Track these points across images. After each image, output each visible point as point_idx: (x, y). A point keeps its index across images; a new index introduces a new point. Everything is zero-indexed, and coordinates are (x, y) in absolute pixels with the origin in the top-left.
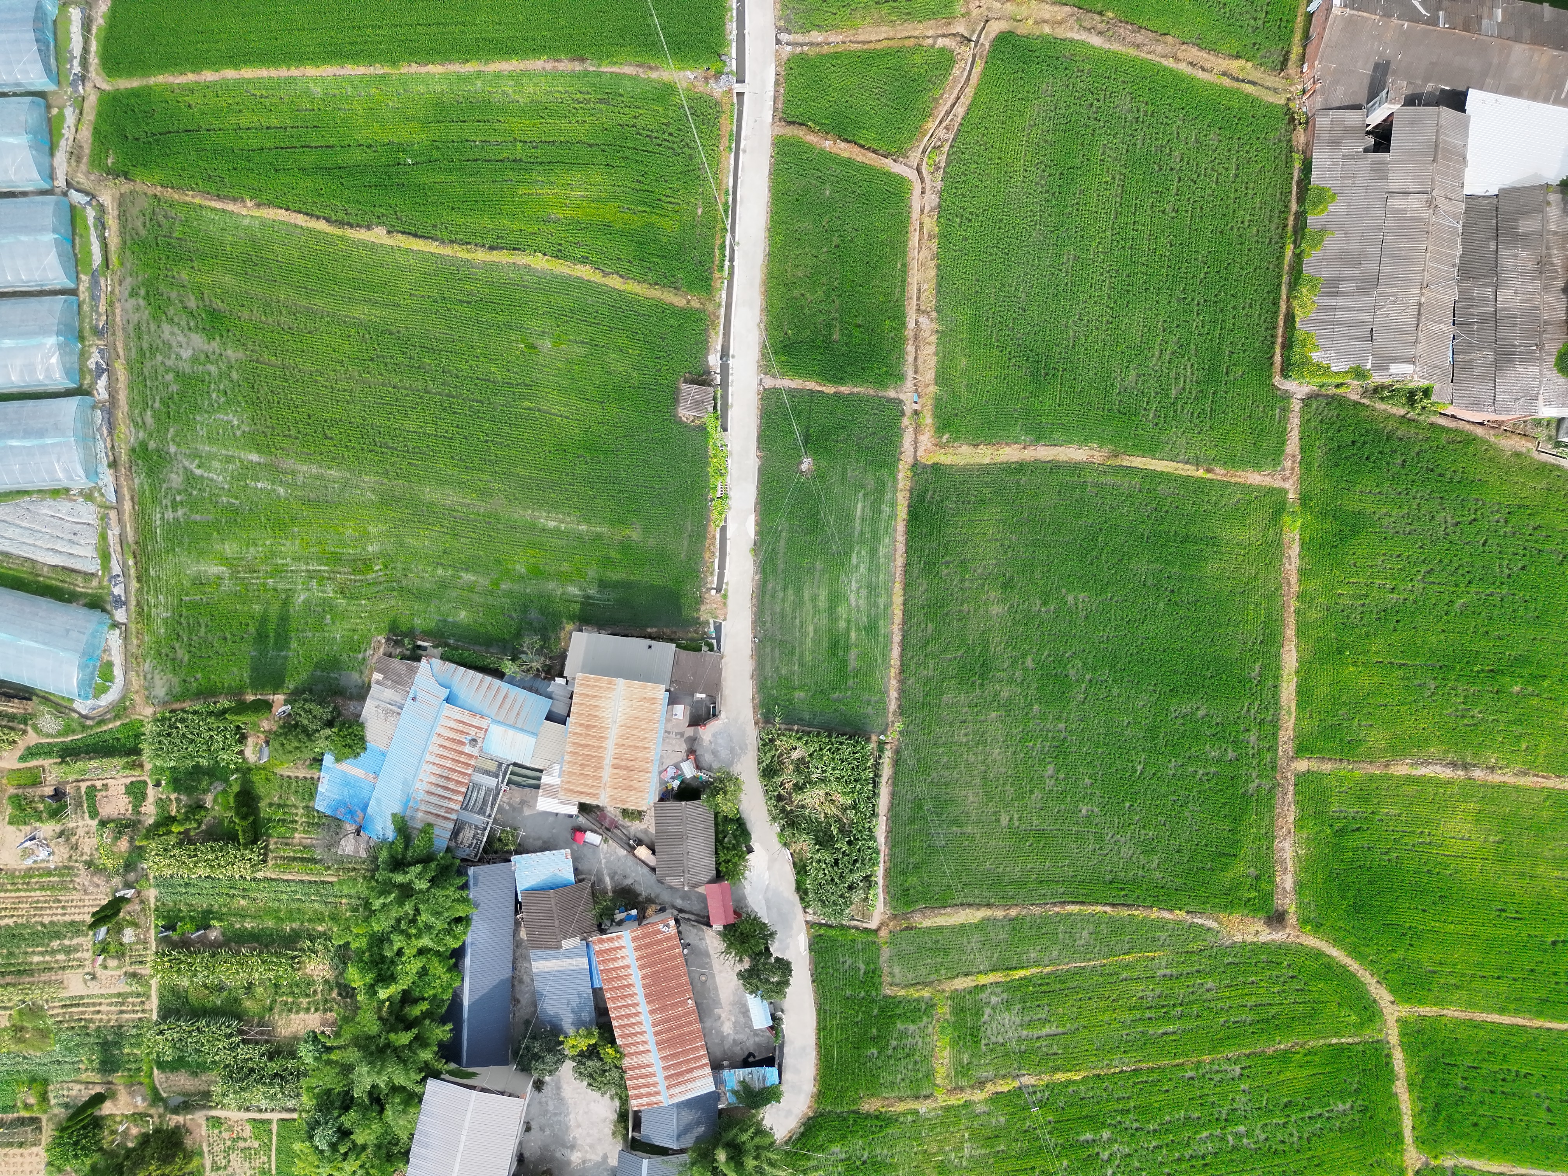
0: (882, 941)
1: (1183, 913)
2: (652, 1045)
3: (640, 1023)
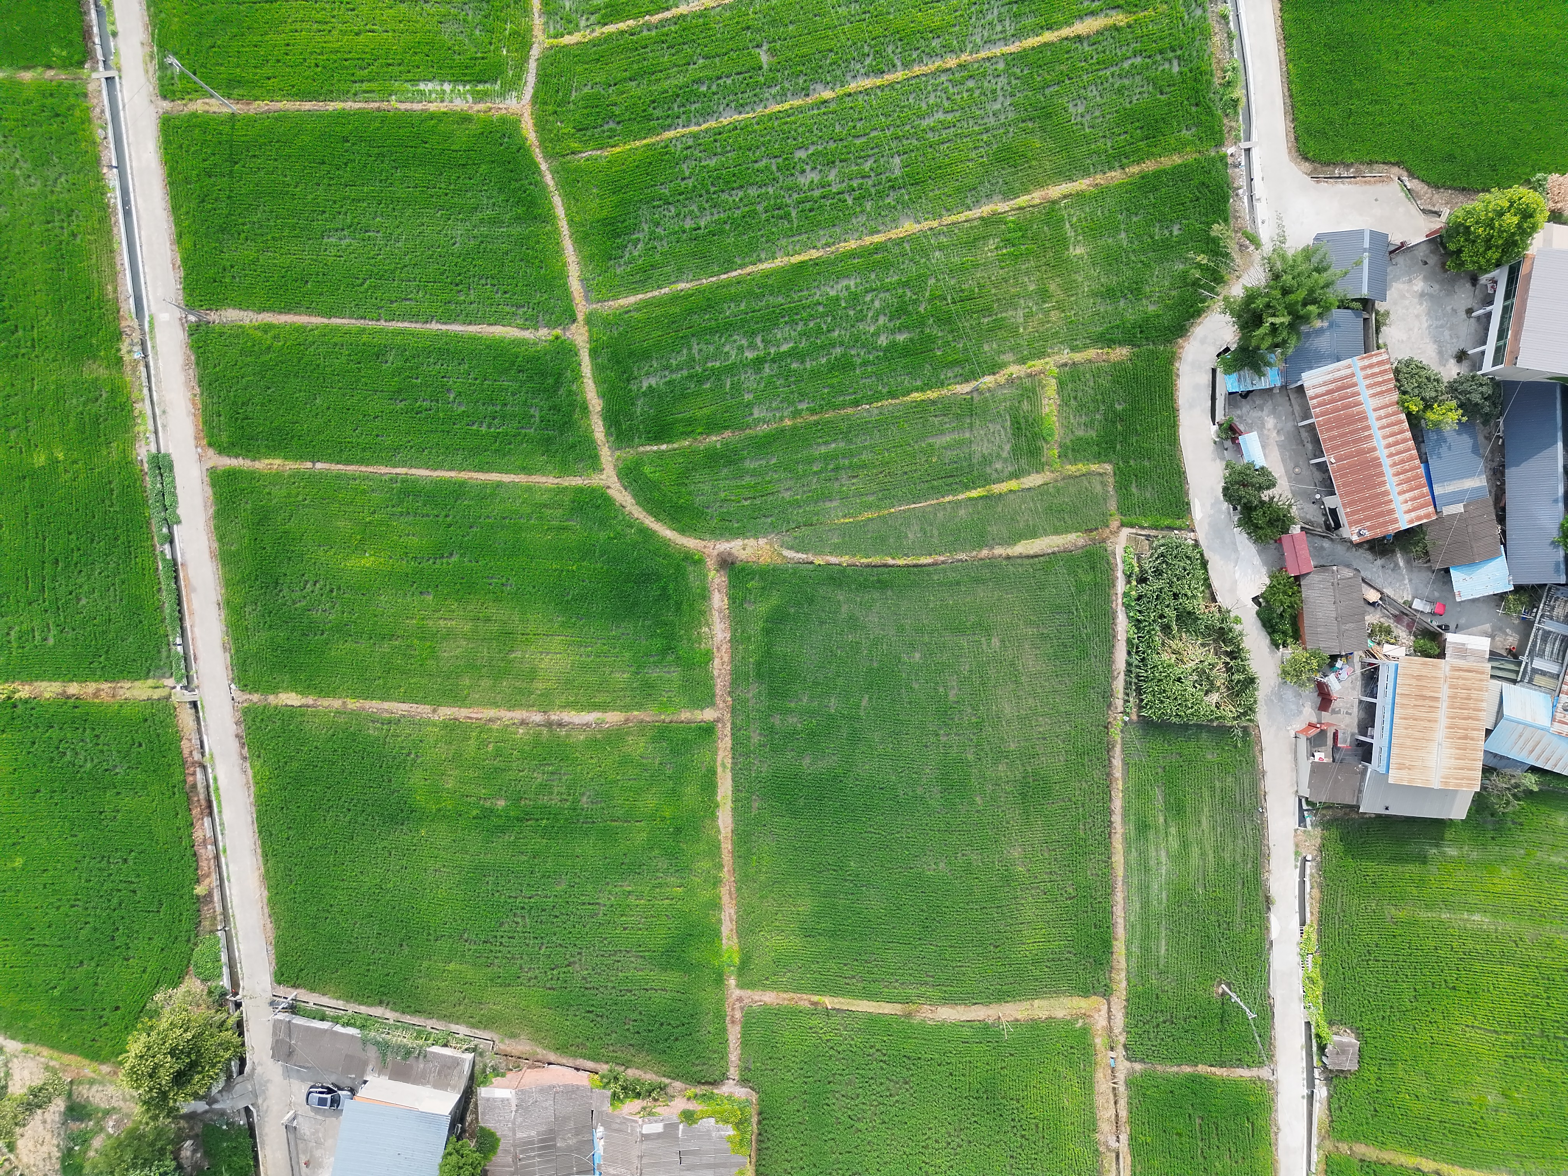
0: (1118, 517)
1: (817, 562)
2: (1372, 416)
3: (1385, 437)
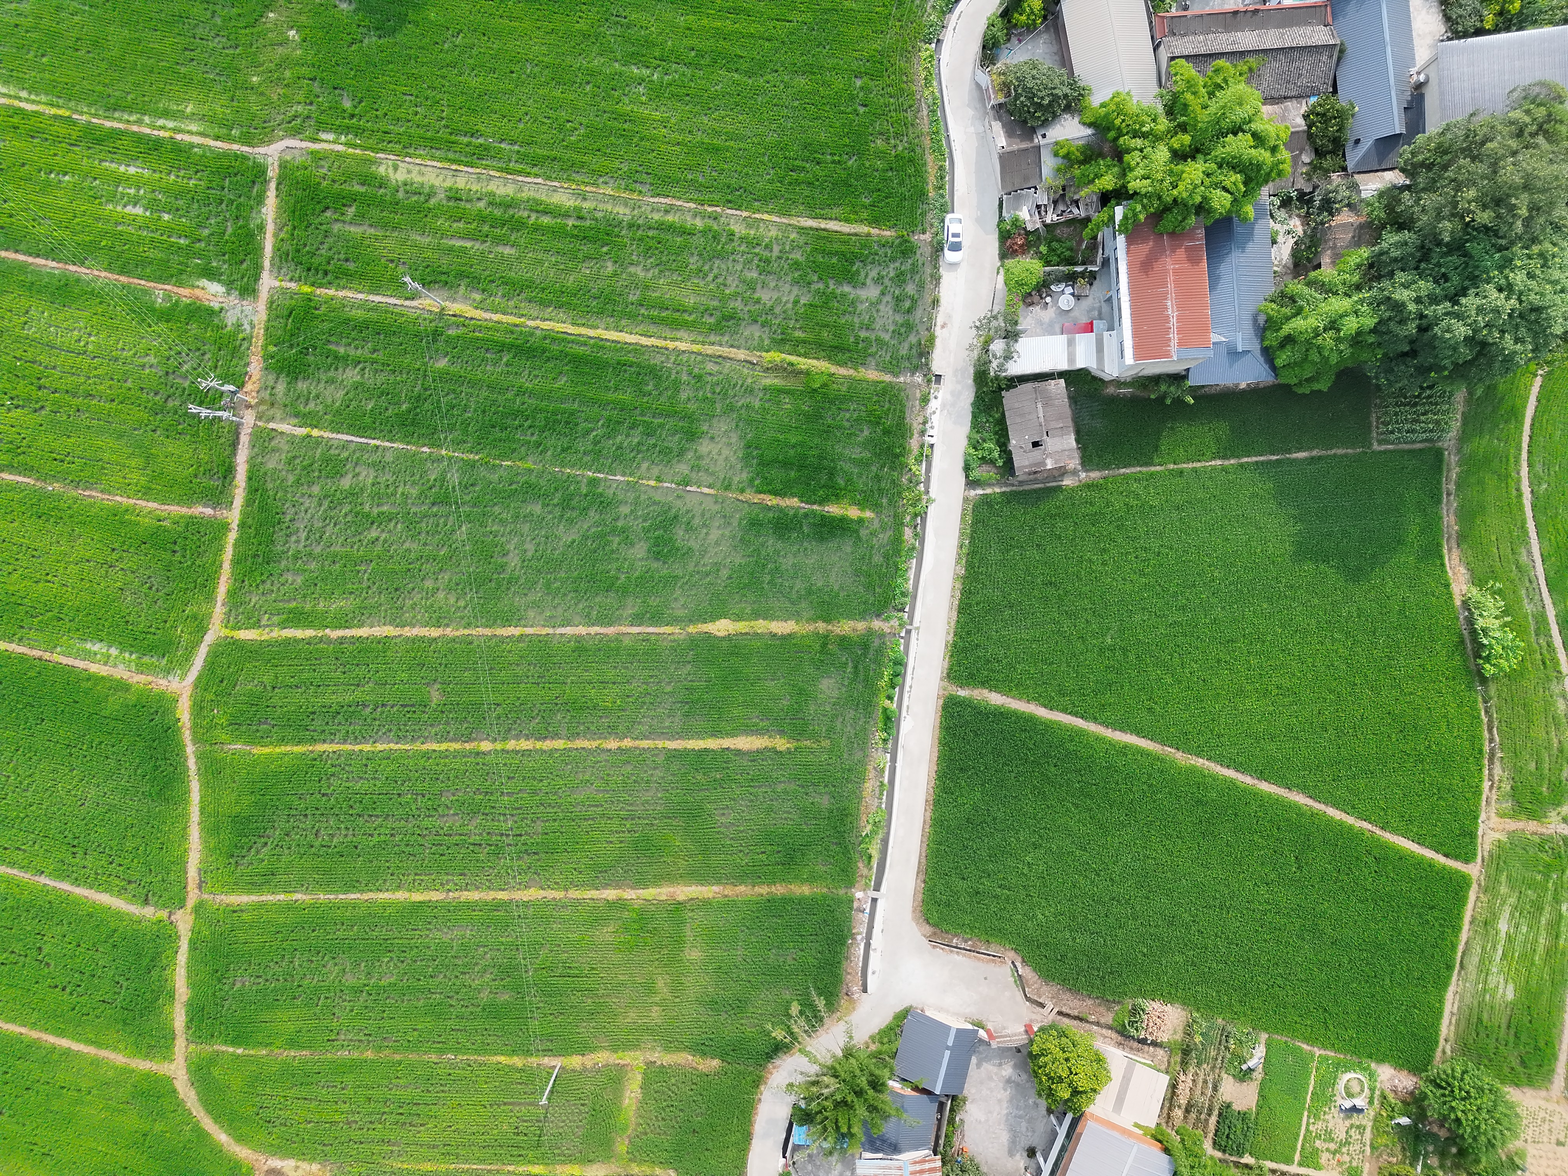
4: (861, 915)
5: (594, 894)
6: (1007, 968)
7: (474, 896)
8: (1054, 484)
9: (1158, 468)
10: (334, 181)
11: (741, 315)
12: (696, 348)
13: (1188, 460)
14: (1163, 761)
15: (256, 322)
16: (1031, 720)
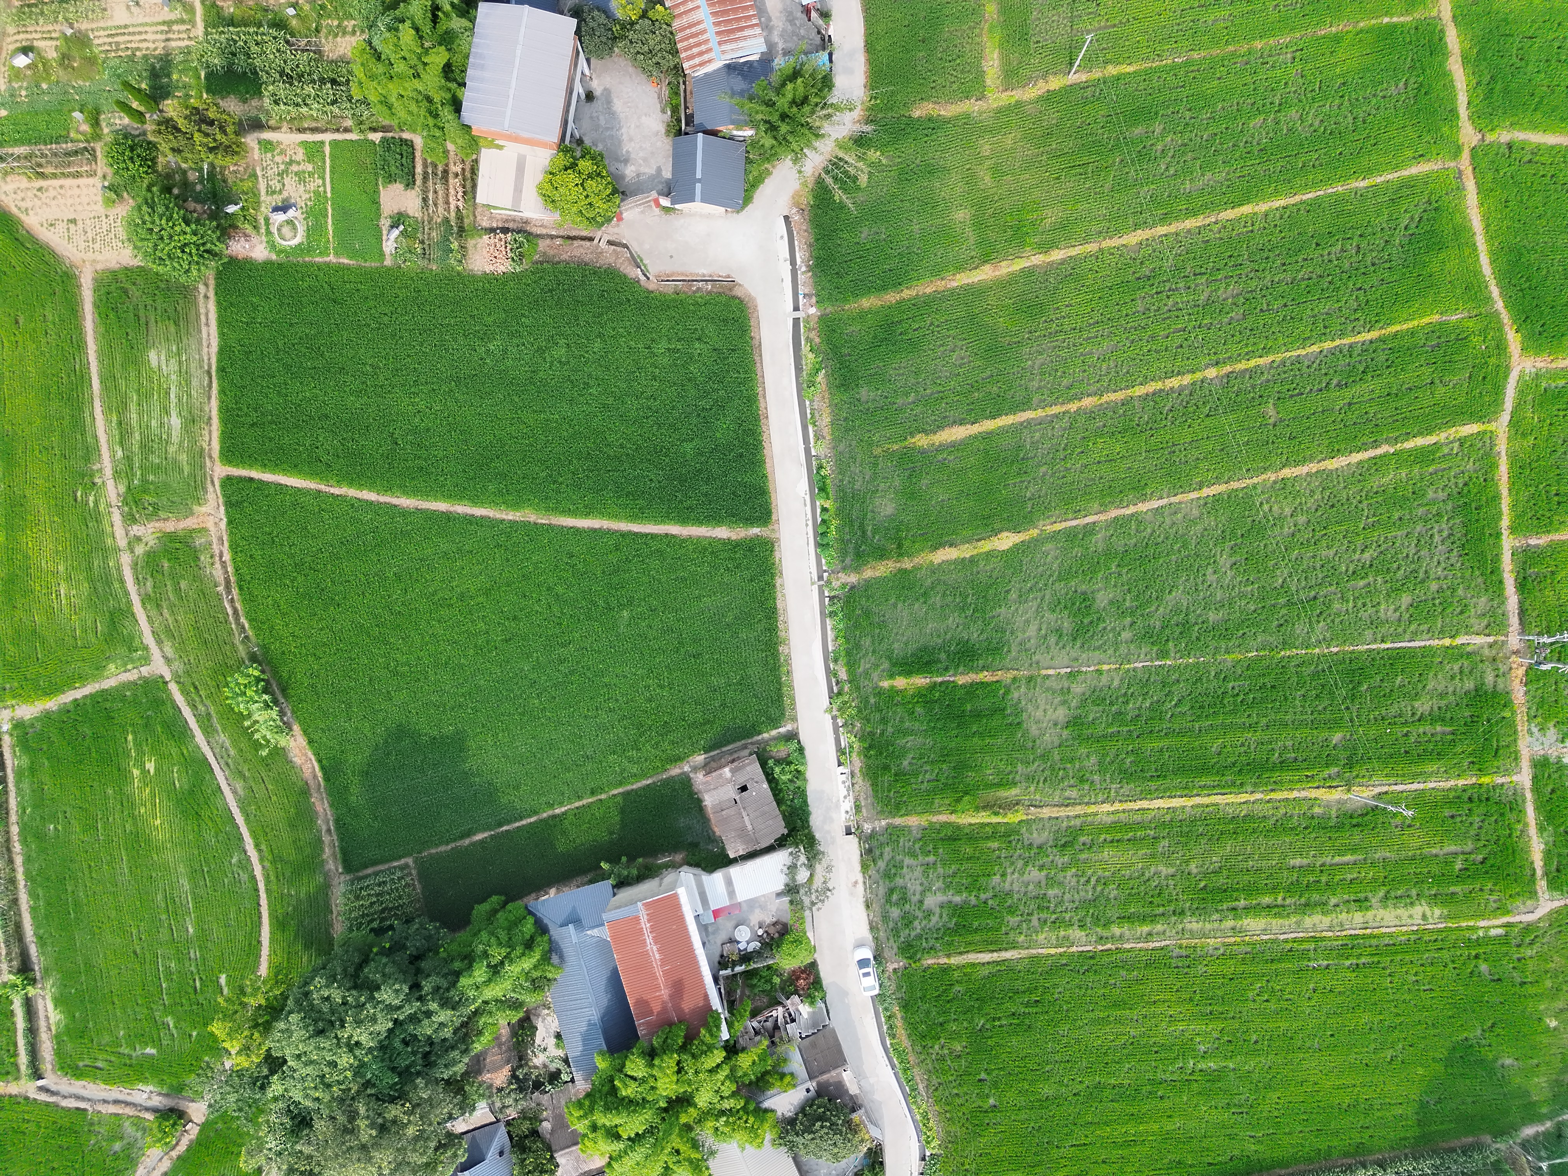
4: (807, 291)
5: (1073, 252)
6: (652, 272)
7: (1191, 223)
8: (712, 754)
9: (615, 792)
10: (1481, 890)
11: (1055, 850)
12: (1092, 809)
13: (589, 806)
14: (547, 509)
15: (1527, 736)
16: (684, 520)
